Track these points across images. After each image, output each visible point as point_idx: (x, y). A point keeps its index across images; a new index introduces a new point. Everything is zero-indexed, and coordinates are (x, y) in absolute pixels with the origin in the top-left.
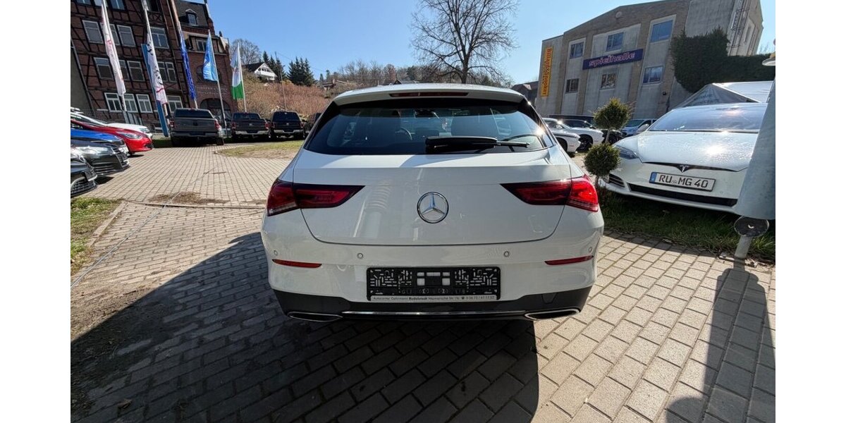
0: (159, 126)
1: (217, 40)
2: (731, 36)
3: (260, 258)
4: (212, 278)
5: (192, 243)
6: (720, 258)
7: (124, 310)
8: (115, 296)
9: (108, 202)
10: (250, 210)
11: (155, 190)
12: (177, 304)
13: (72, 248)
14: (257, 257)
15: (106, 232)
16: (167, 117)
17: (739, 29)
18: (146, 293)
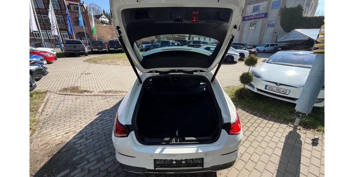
0: (58, 44)
1: (82, 5)
2: (305, 8)
3: (109, 125)
4: (90, 136)
5: (80, 116)
6: (289, 126)
7: (56, 154)
8: (52, 146)
9: (41, 93)
10: (103, 97)
11: (61, 85)
12: (77, 151)
13: (30, 121)
14: (107, 124)
15: (43, 111)
16: (62, 43)
17: (308, 5)
18: (64, 144)
